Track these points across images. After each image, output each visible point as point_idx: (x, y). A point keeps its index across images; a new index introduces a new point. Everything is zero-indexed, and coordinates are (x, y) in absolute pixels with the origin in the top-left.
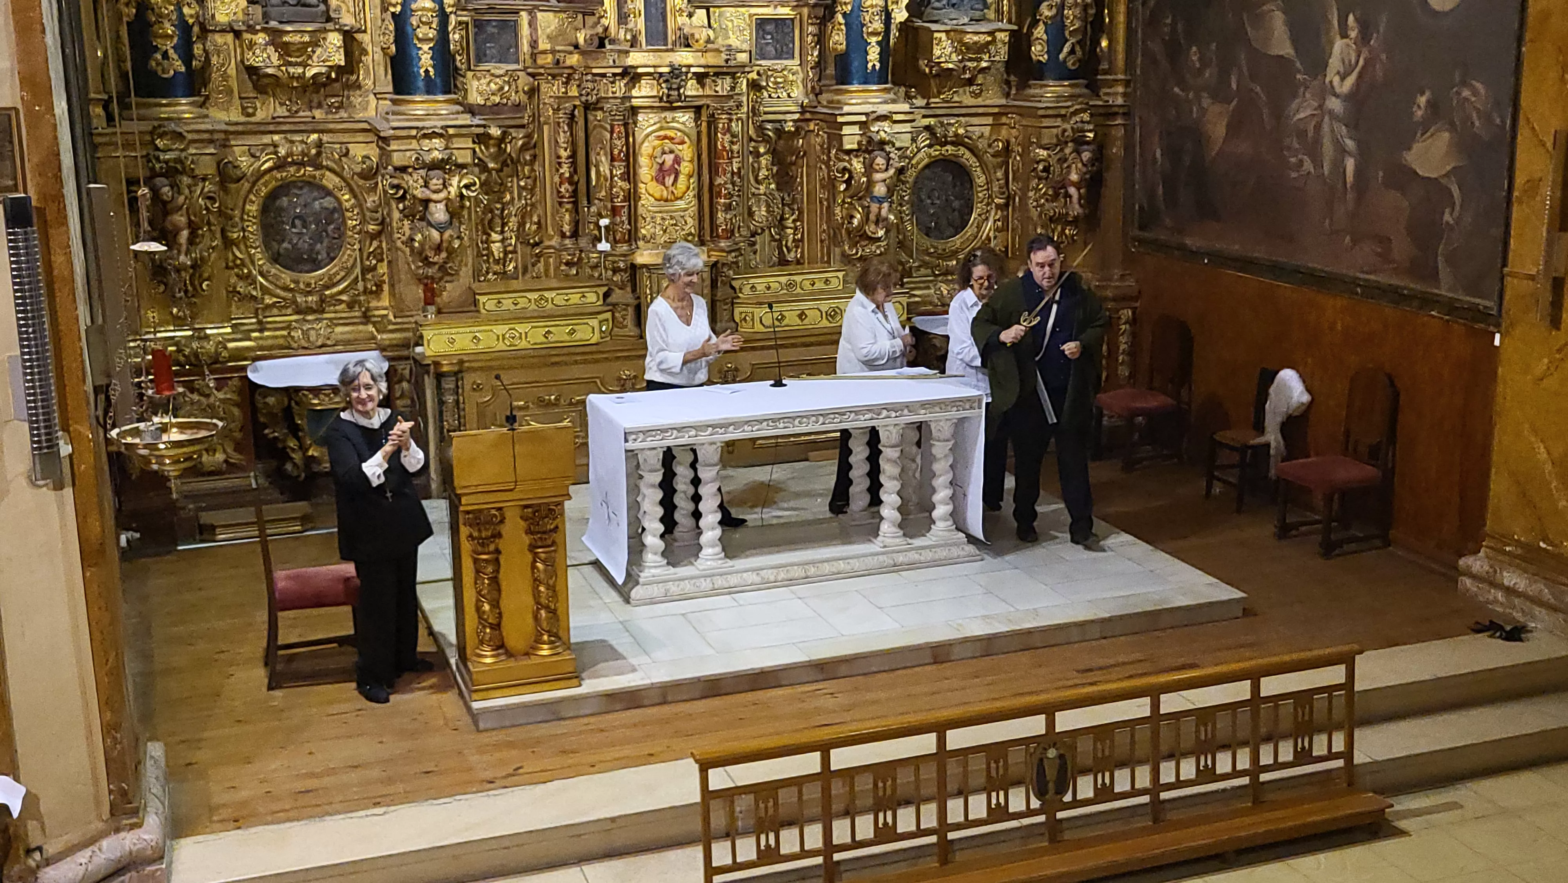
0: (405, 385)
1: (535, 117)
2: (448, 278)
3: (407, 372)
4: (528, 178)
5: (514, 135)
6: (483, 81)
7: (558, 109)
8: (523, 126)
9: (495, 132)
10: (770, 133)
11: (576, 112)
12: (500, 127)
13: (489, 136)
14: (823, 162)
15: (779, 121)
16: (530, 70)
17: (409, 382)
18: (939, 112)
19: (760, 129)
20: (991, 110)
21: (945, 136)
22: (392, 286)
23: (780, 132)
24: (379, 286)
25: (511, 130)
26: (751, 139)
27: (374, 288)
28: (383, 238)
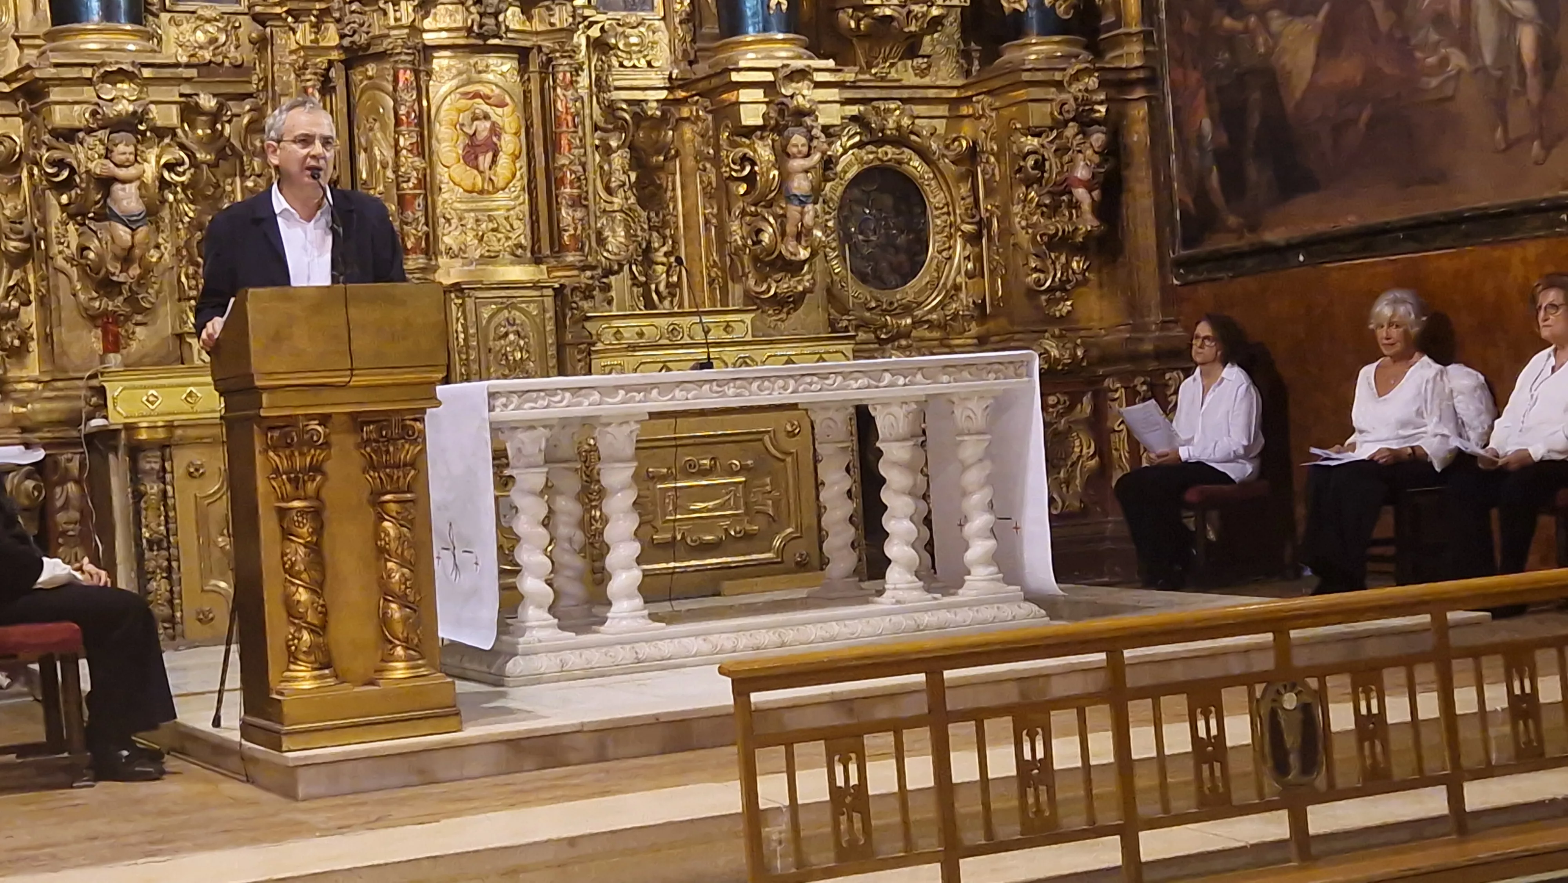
0: (71, 487)
1: (268, 82)
2: (139, 318)
3: (74, 466)
4: (259, 176)
5: (236, 110)
6: (185, 27)
7: (305, 67)
8: (250, 95)
9: (207, 102)
10: (627, 117)
11: (332, 73)
12: (215, 95)
13: (197, 110)
14: (707, 159)
15: (639, 102)
16: (258, 9)
17: (78, 482)
18: (871, 94)
19: (610, 109)
20: (946, 94)
21: (882, 130)
22: (47, 338)
23: (640, 117)
24: (24, 338)
25: (230, 103)
26: (596, 128)
27: (17, 343)
28: (30, 265)
